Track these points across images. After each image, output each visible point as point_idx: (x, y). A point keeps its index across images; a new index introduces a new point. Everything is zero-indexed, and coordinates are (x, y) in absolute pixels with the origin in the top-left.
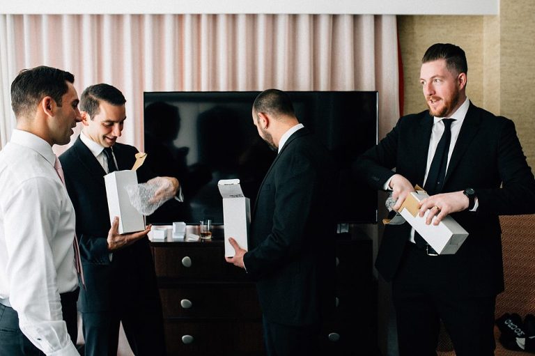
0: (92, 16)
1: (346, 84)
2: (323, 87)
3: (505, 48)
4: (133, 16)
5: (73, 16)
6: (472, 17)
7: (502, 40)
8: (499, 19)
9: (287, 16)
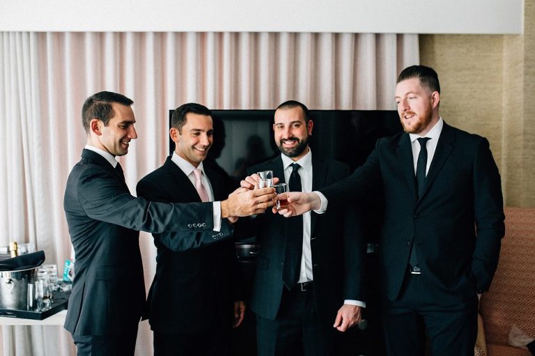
0: (115, 33)
1: (368, 103)
2: (345, 105)
3: (529, 67)
4: (156, 33)
5: (96, 33)
6: (493, 36)
7: (526, 59)
8: (523, 39)
9: (310, 35)
